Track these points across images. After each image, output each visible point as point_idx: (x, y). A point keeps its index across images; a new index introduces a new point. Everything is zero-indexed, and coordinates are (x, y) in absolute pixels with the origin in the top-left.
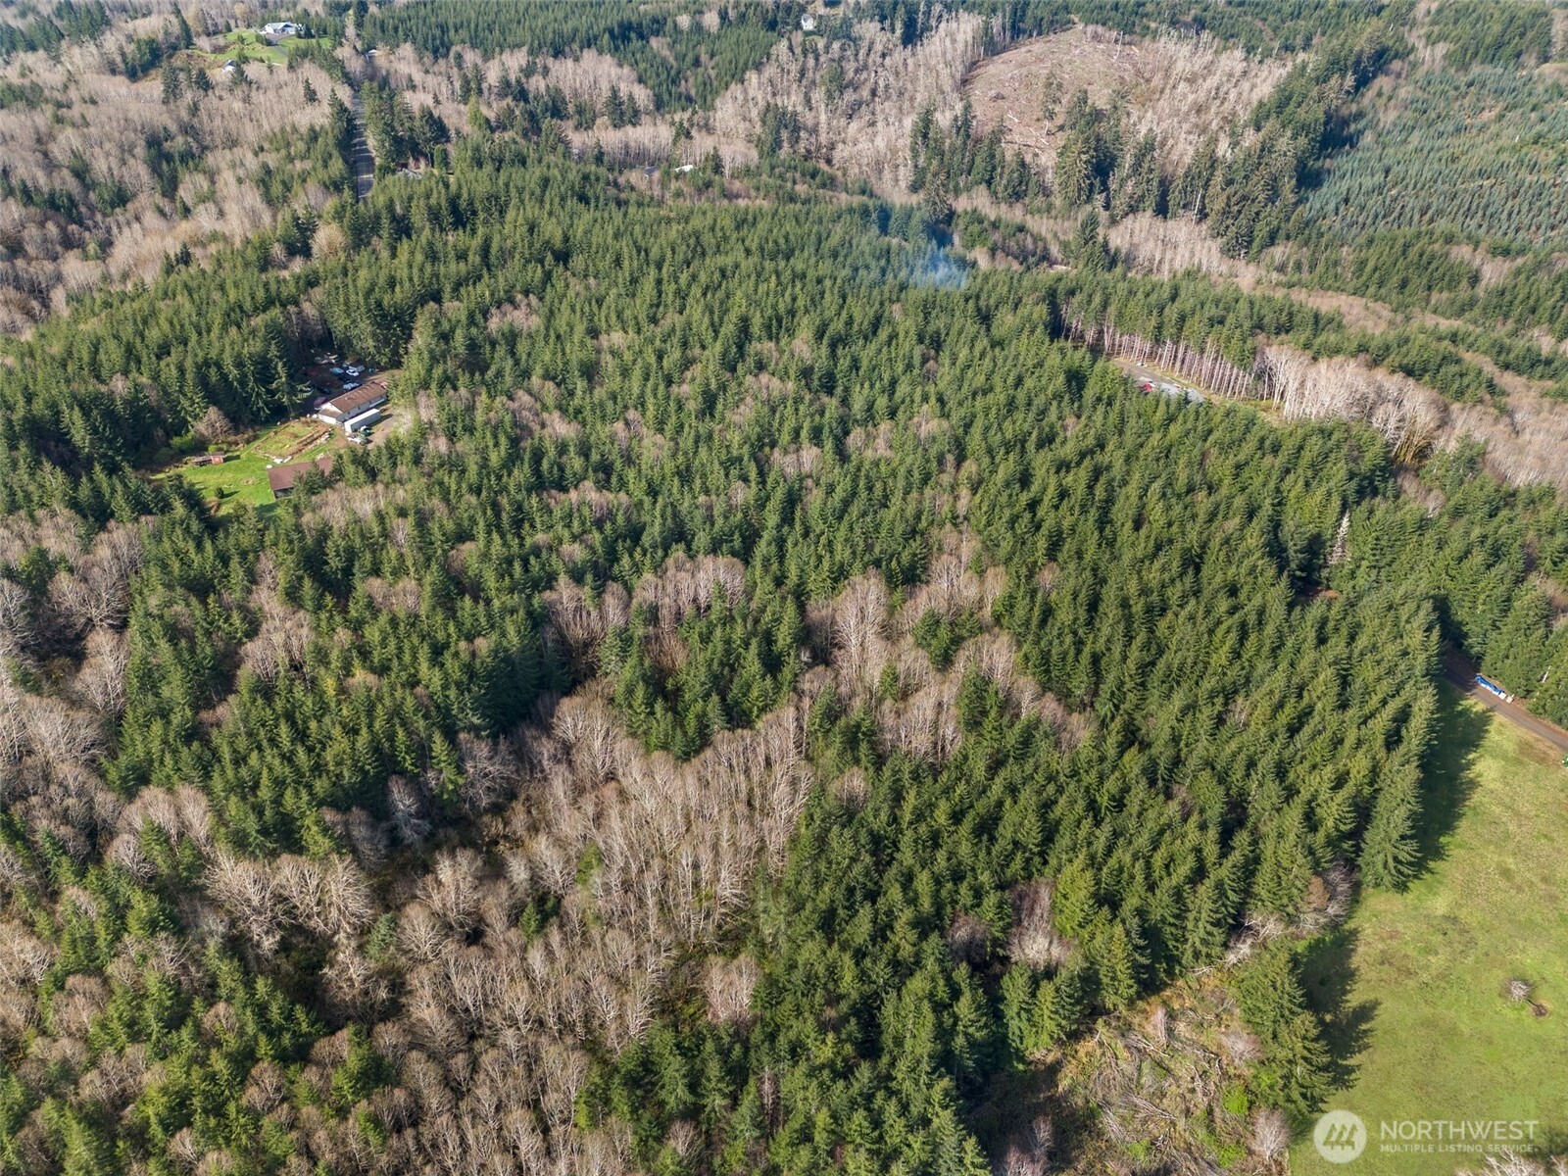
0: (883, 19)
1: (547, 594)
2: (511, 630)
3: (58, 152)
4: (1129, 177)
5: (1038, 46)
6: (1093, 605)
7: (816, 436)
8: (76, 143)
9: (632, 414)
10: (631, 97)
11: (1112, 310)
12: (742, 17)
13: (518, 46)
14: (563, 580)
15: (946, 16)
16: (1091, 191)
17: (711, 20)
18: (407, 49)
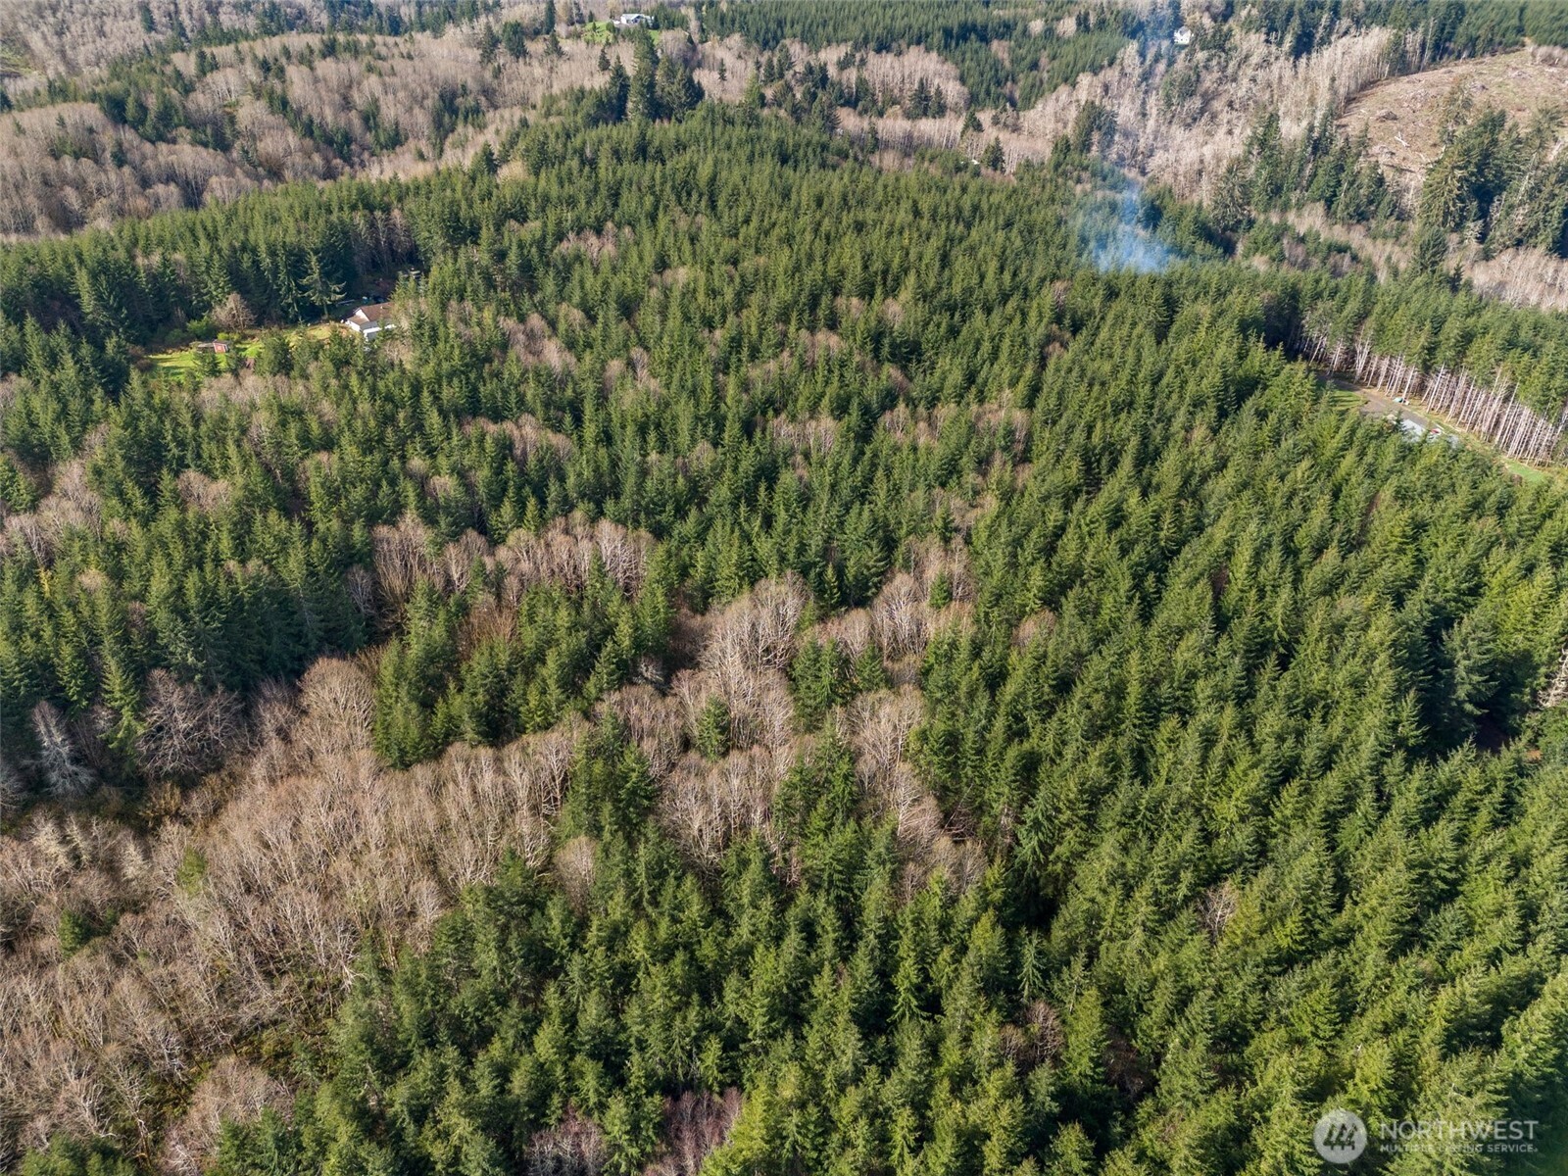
0: (1271, 29)
1: (381, 530)
3: (357, 97)
4: (1522, 203)
5: (1463, 68)
6: (1064, 686)
7: (841, 409)
8: (378, 91)
10: (939, 92)
11: (1370, 324)
12: (1102, 24)
13: (845, 41)
14: (410, 516)
15: (1353, 31)
16: (1463, 219)
17: (1068, 26)
18: (736, 40)
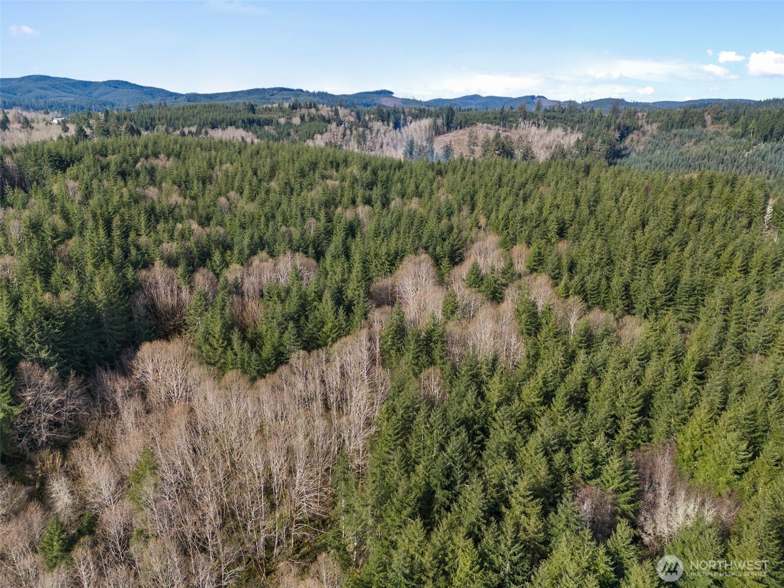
0: (383, 120)
1: (144, 273)
2: (98, 288)
5: (461, 131)
7: (368, 201)
9: (232, 194)
12: (312, 119)
14: (158, 264)
17: (296, 121)
